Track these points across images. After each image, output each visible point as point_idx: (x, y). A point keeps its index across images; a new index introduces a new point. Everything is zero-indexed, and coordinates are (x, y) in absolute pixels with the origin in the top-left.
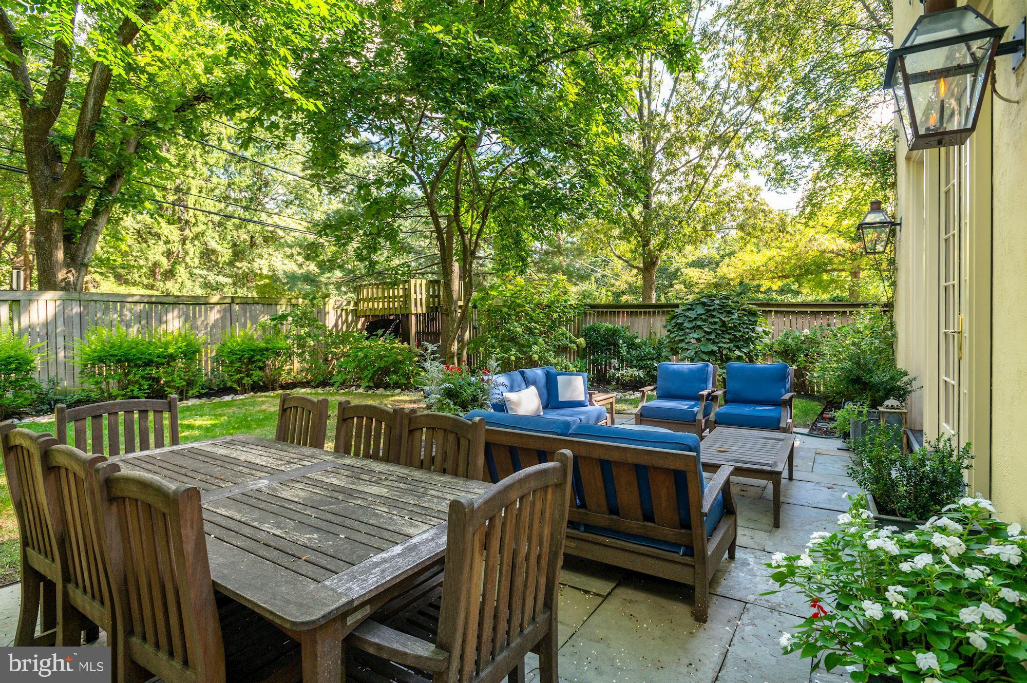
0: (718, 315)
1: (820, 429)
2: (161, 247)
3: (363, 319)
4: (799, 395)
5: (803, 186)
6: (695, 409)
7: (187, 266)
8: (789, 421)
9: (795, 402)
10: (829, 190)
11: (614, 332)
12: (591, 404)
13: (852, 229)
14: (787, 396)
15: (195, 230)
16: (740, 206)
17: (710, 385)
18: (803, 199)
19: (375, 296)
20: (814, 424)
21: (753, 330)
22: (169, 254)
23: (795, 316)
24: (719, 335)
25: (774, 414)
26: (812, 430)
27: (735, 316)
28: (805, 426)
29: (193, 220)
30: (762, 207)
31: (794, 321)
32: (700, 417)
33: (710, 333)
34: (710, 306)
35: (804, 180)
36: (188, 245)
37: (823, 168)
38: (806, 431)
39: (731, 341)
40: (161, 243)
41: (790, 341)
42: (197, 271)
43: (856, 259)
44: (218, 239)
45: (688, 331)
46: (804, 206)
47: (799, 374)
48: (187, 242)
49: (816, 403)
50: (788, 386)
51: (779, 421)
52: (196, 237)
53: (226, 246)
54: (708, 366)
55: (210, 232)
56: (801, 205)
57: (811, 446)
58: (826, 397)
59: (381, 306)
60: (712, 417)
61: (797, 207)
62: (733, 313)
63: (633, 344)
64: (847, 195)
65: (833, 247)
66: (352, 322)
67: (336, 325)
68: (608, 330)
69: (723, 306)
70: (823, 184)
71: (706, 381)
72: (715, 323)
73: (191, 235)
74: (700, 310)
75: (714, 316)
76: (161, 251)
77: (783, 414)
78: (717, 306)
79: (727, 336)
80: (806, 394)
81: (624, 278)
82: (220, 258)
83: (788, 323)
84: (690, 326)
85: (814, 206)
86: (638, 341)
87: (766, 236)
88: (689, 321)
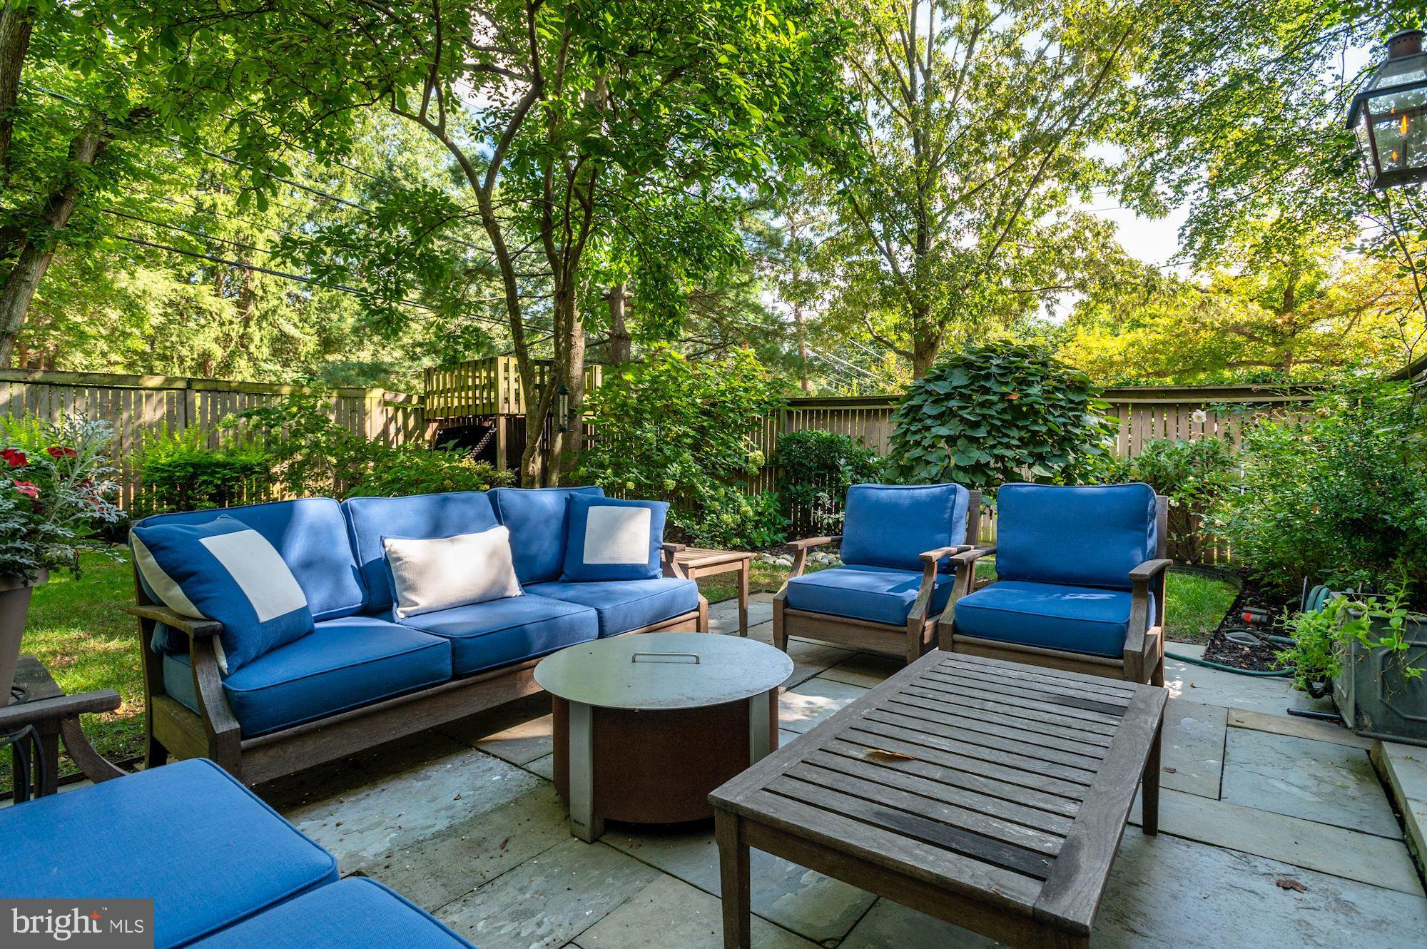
0: (996, 388)
1: (1234, 648)
2: (214, 331)
3: (435, 425)
4: (1180, 566)
5: (1191, 197)
6: (911, 594)
7: (251, 358)
8: (1154, 630)
9: (1173, 581)
10: (1240, 206)
11: (831, 446)
12: (668, 572)
13: (1276, 295)
14: (1146, 568)
15: (264, 306)
16: (1079, 253)
17: (960, 535)
18: (1190, 222)
19: (448, 386)
20: (1217, 634)
21: (1077, 422)
22: (225, 340)
23: (1174, 414)
24: (998, 429)
25: (1109, 615)
26: (1212, 649)
27: (1035, 390)
28: (1195, 638)
29: (260, 292)
30: (1118, 256)
31: (1172, 424)
32: (916, 614)
33: (975, 425)
34: (981, 369)
35: (1193, 186)
36: (253, 328)
37: (1229, 162)
38: (1197, 651)
39: (1024, 443)
40: (215, 325)
41: (1162, 458)
42: (265, 366)
43: (1282, 343)
44: (296, 319)
45: (929, 422)
46: (1192, 235)
47: (1182, 519)
48: (252, 323)
49: (1217, 584)
50: (1151, 543)
51: (1122, 634)
52: (264, 316)
53: (308, 330)
54: (954, 491)
55: (283, 310)
56: (1188, 233)
57: (1213, 700)
58: (1243, 573)
59: (456, 403)
60: (947, 616)
61: (1181, 236)
62: (1030, 384)
63: (865, 466)
64: (1273, 213)
65: (1242, 317)
66: (415, 428)
67: (385, 432)
68: (821, 441)
69: (1007, 370)
70: (1230, 193)
71: (948, 527)
72: (990, 404)
73: (257, 313)
74: (959, 379)
75: (986, 391)
76: (213, 335)
77: (1137, 615)
78: (994, 369)
79: (1015, 433)
80: (1195, 563)
81: (900, 380)
82: (301, 347)
83: (1159, 428)
84: (934, 412)
85: (1211, 233)
86: (873, 460)
87: (1123, 299)
88: (934, 402)
